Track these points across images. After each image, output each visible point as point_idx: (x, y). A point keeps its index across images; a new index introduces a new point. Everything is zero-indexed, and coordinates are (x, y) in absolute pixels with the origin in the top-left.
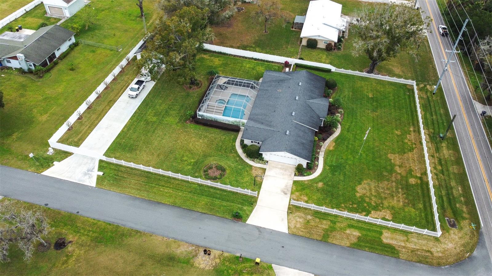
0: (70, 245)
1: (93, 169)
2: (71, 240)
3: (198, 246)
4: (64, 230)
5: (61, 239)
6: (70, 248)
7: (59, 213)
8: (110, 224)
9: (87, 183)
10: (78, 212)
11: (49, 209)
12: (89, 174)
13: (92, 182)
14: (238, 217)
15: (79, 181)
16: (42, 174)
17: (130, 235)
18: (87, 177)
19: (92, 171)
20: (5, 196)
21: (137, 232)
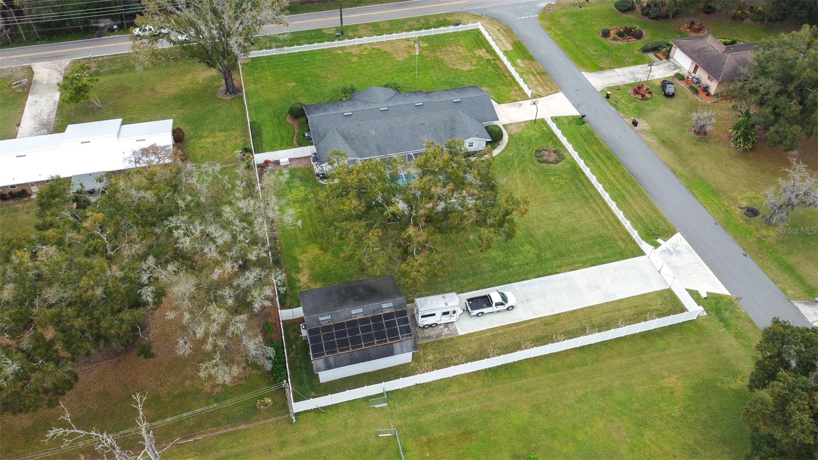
0: (743, 206)
1: (664, 251)
2: (739, 209)
3: (637, 132)
4: (741, 222)
5: (749, 216)
6: (744, 204)
7: (736, 238)
8: (693, 194)
9: (684, 242)
10: (716, 224)
11: (744, 250)
12: (674, 250)
13: (678, 238)
14: (581, 120)
15: (691, 251)
16: (729, 294)
17: (682, 175)
18: (678, 248)
19: (668, 250)
20: (789, 300)
21: (674, 173)
